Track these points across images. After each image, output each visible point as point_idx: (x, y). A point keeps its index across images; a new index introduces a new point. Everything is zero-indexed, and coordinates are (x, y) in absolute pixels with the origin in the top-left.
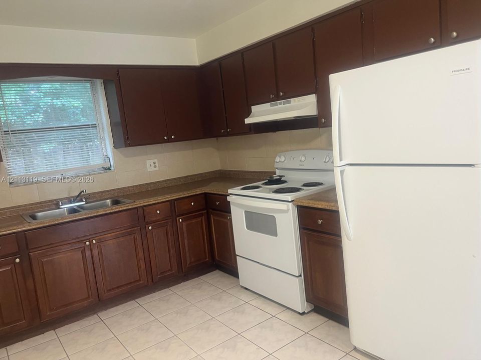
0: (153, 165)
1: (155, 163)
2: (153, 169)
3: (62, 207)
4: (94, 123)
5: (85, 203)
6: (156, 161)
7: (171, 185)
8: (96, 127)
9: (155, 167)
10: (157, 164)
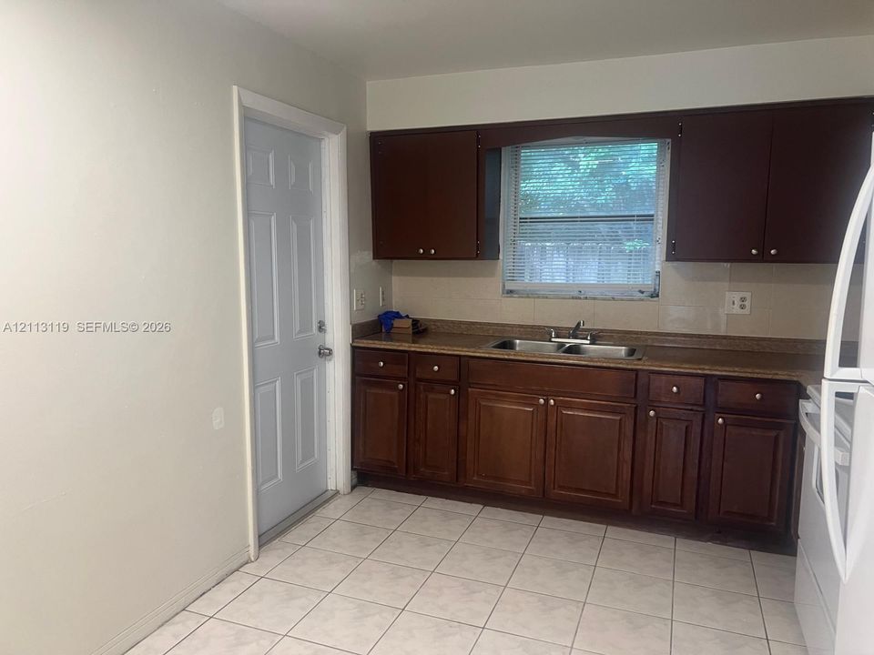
0: (737, 303)
1: (743, 299)
2: (736, 309)
3: (553, 340)
4: (652, 213)
5: (588, 342)
6: (748, 295)
7: (768, 350)
8: (652, 220)
9: (742, 307)
10: (747, 303)
